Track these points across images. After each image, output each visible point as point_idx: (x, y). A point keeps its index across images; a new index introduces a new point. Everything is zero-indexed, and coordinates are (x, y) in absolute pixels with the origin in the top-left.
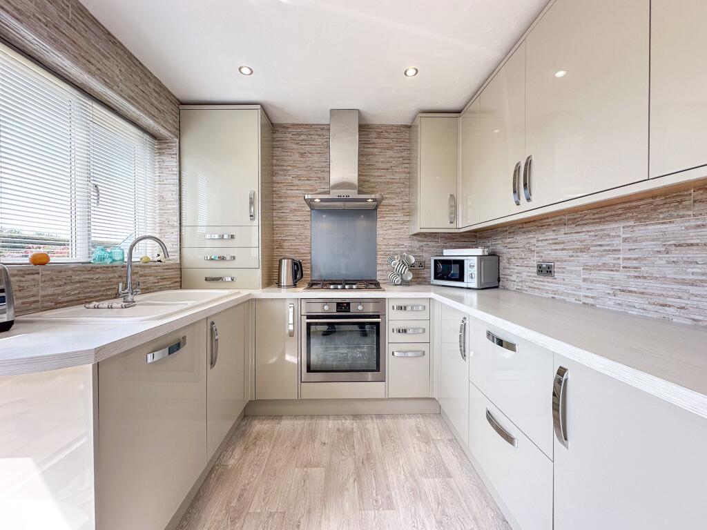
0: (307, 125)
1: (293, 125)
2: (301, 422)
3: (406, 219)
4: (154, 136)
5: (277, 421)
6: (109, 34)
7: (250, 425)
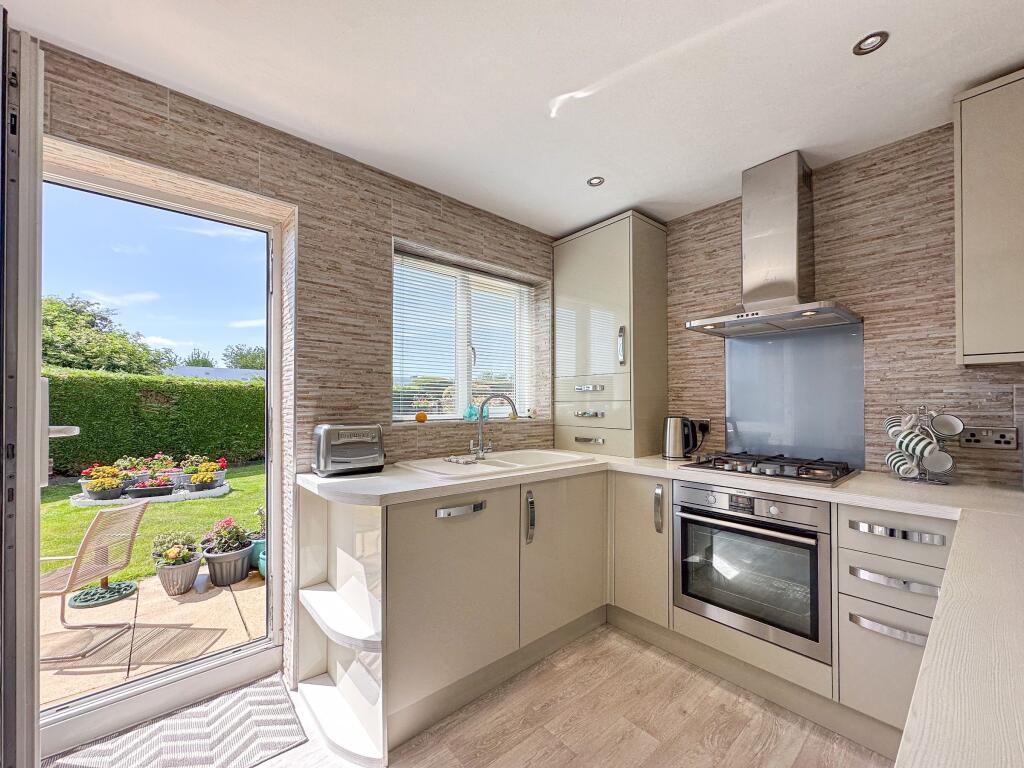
0: (717, 206)
1: (696, 214)
2: (669, 664)
3: (944, 333)
4: (530, 284)
5: (639, 648)
6: (475, 209)
7: (606, 636)
